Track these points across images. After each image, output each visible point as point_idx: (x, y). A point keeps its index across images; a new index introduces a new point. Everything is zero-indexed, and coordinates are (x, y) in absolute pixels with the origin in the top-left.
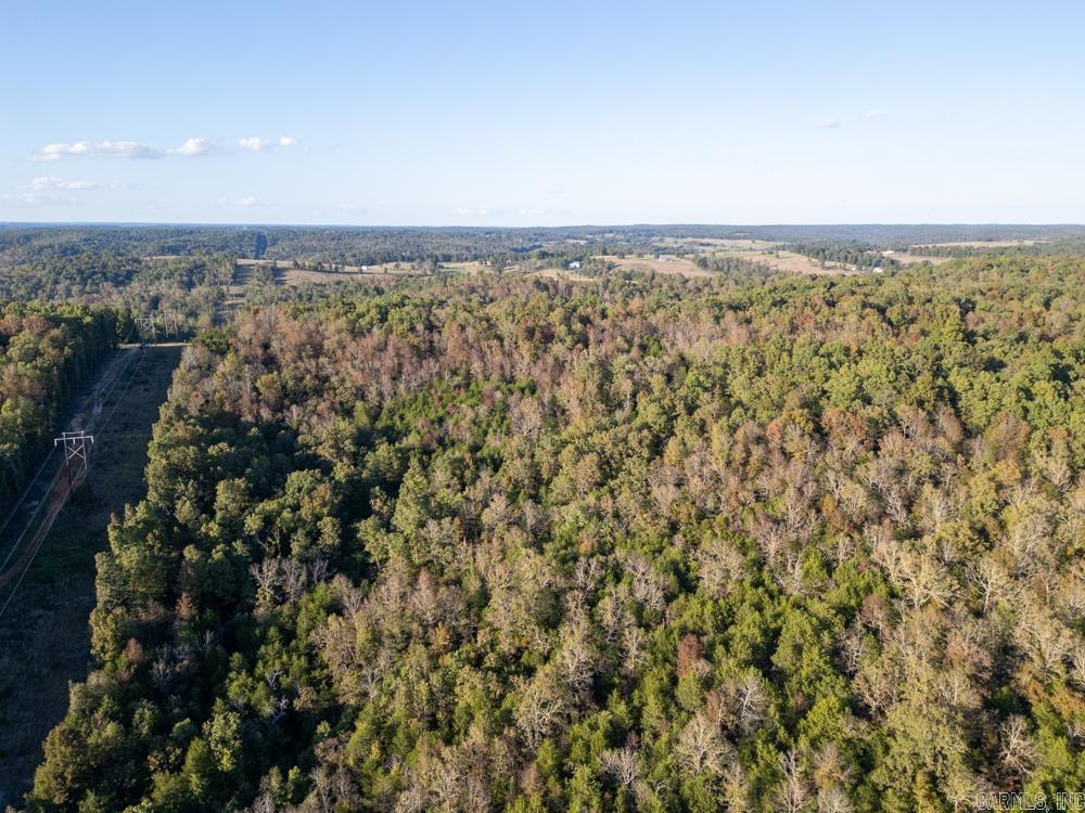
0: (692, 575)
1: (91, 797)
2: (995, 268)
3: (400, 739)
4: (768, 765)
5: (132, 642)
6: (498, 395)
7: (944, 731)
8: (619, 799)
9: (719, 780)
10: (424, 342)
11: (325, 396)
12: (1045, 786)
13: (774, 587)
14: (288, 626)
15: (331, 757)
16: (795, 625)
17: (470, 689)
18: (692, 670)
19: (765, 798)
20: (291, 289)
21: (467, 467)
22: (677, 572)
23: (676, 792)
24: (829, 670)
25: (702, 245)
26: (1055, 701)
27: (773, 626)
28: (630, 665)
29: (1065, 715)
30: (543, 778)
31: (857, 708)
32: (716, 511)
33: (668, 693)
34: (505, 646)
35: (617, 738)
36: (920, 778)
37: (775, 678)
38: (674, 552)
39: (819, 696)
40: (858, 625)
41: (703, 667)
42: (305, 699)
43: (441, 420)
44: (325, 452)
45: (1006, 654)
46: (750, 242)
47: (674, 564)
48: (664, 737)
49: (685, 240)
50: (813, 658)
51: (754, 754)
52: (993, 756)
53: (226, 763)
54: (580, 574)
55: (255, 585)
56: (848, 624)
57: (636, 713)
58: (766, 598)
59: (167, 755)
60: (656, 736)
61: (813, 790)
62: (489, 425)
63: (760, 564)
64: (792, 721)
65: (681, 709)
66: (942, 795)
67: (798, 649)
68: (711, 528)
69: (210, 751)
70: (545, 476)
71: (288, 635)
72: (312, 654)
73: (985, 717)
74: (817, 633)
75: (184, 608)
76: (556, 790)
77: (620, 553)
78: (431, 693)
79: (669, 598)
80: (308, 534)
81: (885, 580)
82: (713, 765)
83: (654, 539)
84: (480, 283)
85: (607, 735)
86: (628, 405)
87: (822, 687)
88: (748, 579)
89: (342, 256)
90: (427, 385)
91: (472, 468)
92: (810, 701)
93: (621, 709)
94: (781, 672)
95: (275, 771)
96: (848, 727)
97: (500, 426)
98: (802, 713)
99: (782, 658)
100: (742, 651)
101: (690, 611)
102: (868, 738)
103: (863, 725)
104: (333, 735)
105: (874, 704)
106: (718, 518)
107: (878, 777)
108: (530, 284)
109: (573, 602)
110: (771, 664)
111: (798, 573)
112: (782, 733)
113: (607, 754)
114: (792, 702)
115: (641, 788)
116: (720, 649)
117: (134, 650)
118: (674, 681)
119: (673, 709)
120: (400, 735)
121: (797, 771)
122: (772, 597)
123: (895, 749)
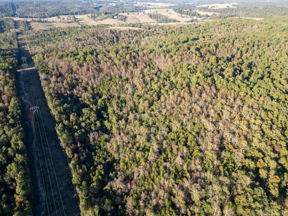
0: (171, 127)
1: (84, 182)
2: (223, 24)
3: (129, 165)
4: (189, 162)
5: (75, 154)
6: (120, 82)
7: (214, 155)
8: (168, 170)
9: (182, 165)
10: (98, 67)
11: (79, 85)
12: (227, 160)
13: (185, 129)
14: (99, 145)
15: (118, 169)
16: (190, 137)
17: (139, 155)
18: (175, 147)
19: (189, 167)
20: (38, 33)
21: (119, 103)
22: (168, 127)
23: (176, 168)
24: (196, 145)
25: (148, 5)
26: (229, 146)
27: (186, 137)
28: (164, 147)
29: (230, 148)
30: (155, 168)
31: (200, 151)
32: (173, 113)
33: (171, 151)
34: (142, 146)
35: (165, 160)
36: (210, 162)
37: (188, 147)
38: (167, 123)
39: (195, 149)
40: (200, 136)
41: (177, 147)
42: (109, 159)
43: (109, 90)
44: (87, 102)
45: (222, 139)
46: (161, 3)
47: (167, 125)
48: (172, 159)
49: (143, 3)
50: (194, 143)
51: (186, 160)
52: (220, 156)
53: (103, 173)
54: (152, 130)
55: (89, 138)
56: (198, 136)
57: (167, 155)
58: (184, 132)
59: (93, 173)
60: (171, 159)
61: (196, 165)
62: (120, 91)
63: (182, 124)
64: (191, 154)
65: (174, 154)
66: (213, 164)
67: (191, 142)
68: (173, 117)
69: (100, 172)
70: (137, 105)
71: (100, 147)
72: (105, 150)
73: (219, 151)
74: (194, 138)
75: (79, 145)
76: (158, 170)
77: (157, 124)
78: (132, 156)
79: (168, 133)
80: (94, 125)
81: (204, 126)
82: (181, 163)
83: (163, 120)
84: (95, 32)
85: (164, 160)
86: (149, 84)
87: (195, 148)
88: (181, 128)
89: (44, 14)
90: (102, 80)
91: (121, 104)
92: (194, 150)
93: (165, 155)
94: (189, 146)
95: (111, 173)
96: (200, 154)
97: (123, 91)
98: (192, 152)
99: (189, 143)
100: (183, 143)
101: (172, 135)
102: (202, 155)
103: (202, 153)
104: (117, 165)
105: (203, 150)
106: (174, 114)
107: (204, 162)
108: (109, 32)
109: (152, 136)
110: (187, 144)
111: (189, 126)
112: (190, 157)
113: (164, 163)
114: (191, 151)
115: (171, 168)
116: (179, 143)
117: (76, 155)
118: (172, 149)
119: (173, 154)
120: (129, 163)
121: (193, 163)
122: (185, 131)
123: (207, 158)
